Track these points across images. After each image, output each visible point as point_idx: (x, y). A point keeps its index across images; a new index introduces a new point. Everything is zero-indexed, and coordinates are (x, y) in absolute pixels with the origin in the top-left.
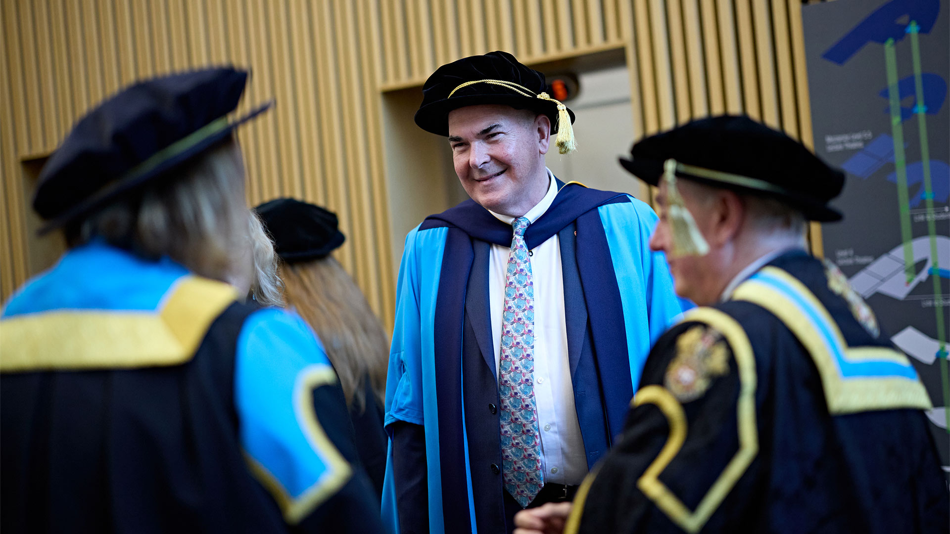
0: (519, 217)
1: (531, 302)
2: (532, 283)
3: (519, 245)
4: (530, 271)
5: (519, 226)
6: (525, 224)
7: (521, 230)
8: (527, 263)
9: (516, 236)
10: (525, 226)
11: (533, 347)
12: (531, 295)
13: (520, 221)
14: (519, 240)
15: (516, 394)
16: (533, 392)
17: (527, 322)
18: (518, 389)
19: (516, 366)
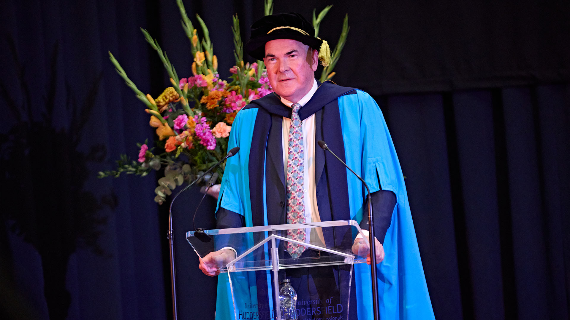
0: (295, 103)
1: (302, 148)
2: (302, 138)
3: (295, 118)
4: (301, 131)
5: (295, 108)
6: (299, 107)
7: (296, 110)
8: (300, 127)
9: (294, 113)
10: (298, 108)
11: (303, 172)
12: (302, 144)
13: (296, 105)
14: (295, 115)
15: (294, 197)
16: (303, 196)
17: (300, 159)
18: (295, 195)
19: (294, 182)
